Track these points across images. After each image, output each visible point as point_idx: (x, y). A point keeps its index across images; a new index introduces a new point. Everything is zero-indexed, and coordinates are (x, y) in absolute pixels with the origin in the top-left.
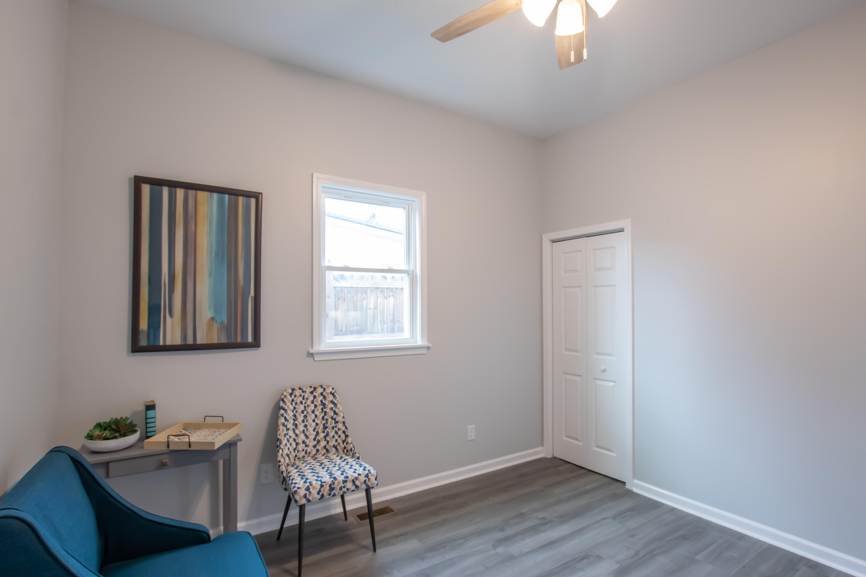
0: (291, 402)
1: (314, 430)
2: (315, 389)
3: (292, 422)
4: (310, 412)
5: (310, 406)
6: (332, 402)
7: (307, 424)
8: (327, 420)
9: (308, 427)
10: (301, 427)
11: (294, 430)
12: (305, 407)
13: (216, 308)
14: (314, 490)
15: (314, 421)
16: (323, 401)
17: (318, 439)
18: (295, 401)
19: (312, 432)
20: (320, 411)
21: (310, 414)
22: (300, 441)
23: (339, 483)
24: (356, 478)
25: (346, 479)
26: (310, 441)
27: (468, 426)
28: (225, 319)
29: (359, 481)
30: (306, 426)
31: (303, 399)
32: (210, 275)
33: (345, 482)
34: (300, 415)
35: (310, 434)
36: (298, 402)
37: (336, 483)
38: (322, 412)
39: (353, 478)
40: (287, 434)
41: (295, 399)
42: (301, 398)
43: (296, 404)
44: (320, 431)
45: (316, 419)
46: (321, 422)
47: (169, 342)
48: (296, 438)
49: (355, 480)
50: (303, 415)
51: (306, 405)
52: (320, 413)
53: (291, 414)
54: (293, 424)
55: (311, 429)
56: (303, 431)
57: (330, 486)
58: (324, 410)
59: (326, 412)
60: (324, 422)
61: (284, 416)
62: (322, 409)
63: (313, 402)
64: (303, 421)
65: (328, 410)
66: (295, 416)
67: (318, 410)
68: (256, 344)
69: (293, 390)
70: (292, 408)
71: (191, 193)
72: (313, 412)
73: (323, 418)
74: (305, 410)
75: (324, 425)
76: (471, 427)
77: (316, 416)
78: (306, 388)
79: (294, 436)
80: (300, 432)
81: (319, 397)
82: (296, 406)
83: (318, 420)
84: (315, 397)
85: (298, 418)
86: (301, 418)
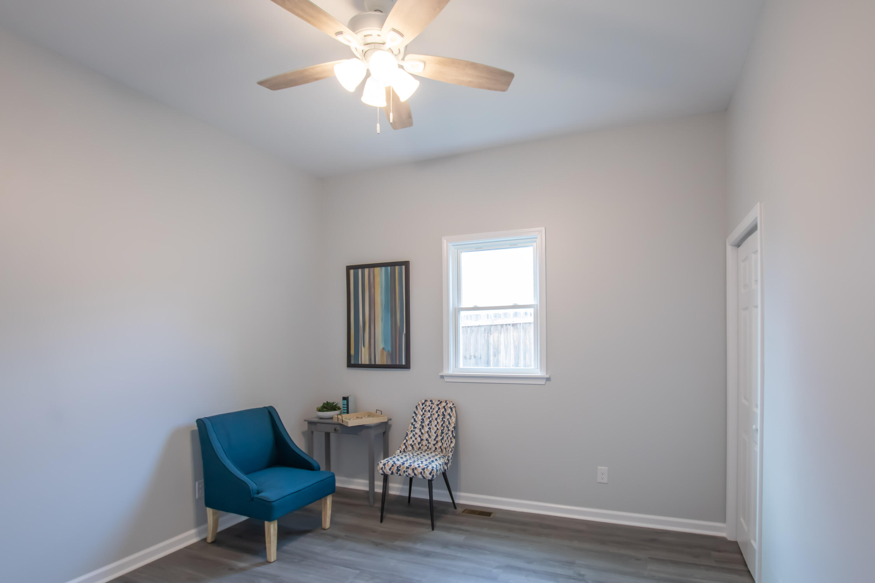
0: (422, 409)
1: (435, 433)
2: (441, 402)
3: (420, 423)
4: (434, 419)
5: (435, 415)
6: (449, 415)
7: (431, 427)
8: (444, 427)
9: (431, 430)
10: (426, 429)
11: (420, 429)
12: (431, 415)
13: (385, 342)
14: (387, 467)
15: (436, 426)
16: (444, 413)
17: (437, 440)
18: (425, 409)
19: (434, 434)
20: (441, 419)
21: (434, 420)
22: (424, 438)
23: (403, 468)
24: (416, 468)
25: (409, 467)
26: (431, 440)
27: (599, 467)
28: (390, 349)
29: (417, 470)
30: (430, 428)
31: (431, 408)
32: (382, 320)
33: (407, 468)
34: (427, 420)
35: (432, 435)
36: (427, 410)
37: (402, 467)
38: (442, 421)
39: (414, 467)
40: (414, 431)
41: (425, 408)
42: (429, 408)
43: (425, 411)
44: (439, 434)
45: (437, 425)
46: (440, 428)
47: (363, 363)
48: (421, 435)
49: (414, 469)
50: (429, 420)
51: (432, 414)
52: (441, 421)
53: (420, 418)
54: (421, 425)
55: (433, 432)
56: (428, 432)
57: (398, 467)
58: (444, 419)
59: (444, 421)
60: (442, 428)
61: (414, 418)
62: (442, 418)
63: (437, 412)
64: (428, 425)
65: (445, 420)
66: (423, 419)
67: (439, 419)
68: (407, 366)
69: (426, 401)
70: (422, 413)
71: (372, 269)
72: (436, 419)
73: (442, 425)
74: (431, 417)
75: (442, 430)
76: (603, 469)
77: (438, 423)
78: (435, 401)
79: (420, 433)
80: (425, 432)
81: (442, 409)
82: (425, 413)
83: (439, 426)
84: (439, 409)
85: (425, 421)
86: (427, 422)
